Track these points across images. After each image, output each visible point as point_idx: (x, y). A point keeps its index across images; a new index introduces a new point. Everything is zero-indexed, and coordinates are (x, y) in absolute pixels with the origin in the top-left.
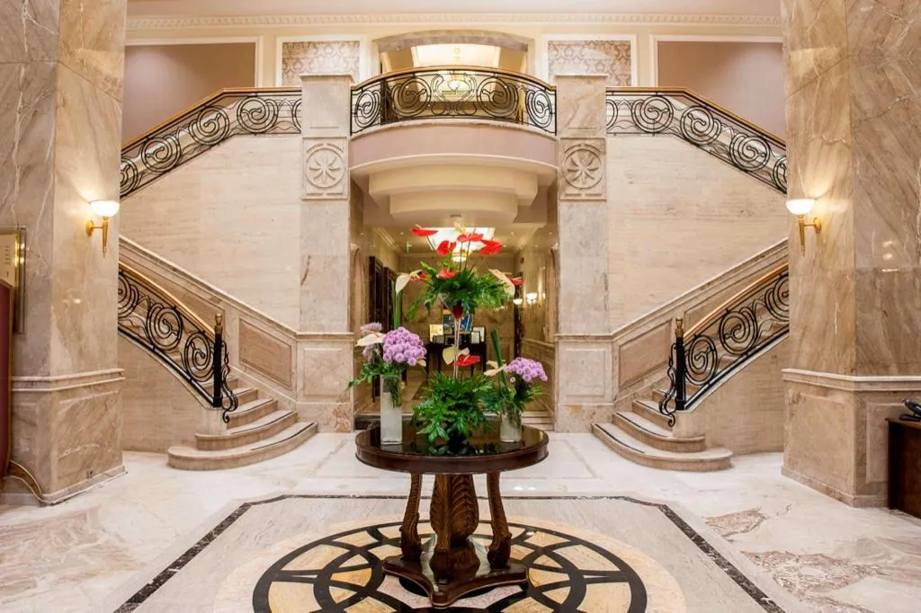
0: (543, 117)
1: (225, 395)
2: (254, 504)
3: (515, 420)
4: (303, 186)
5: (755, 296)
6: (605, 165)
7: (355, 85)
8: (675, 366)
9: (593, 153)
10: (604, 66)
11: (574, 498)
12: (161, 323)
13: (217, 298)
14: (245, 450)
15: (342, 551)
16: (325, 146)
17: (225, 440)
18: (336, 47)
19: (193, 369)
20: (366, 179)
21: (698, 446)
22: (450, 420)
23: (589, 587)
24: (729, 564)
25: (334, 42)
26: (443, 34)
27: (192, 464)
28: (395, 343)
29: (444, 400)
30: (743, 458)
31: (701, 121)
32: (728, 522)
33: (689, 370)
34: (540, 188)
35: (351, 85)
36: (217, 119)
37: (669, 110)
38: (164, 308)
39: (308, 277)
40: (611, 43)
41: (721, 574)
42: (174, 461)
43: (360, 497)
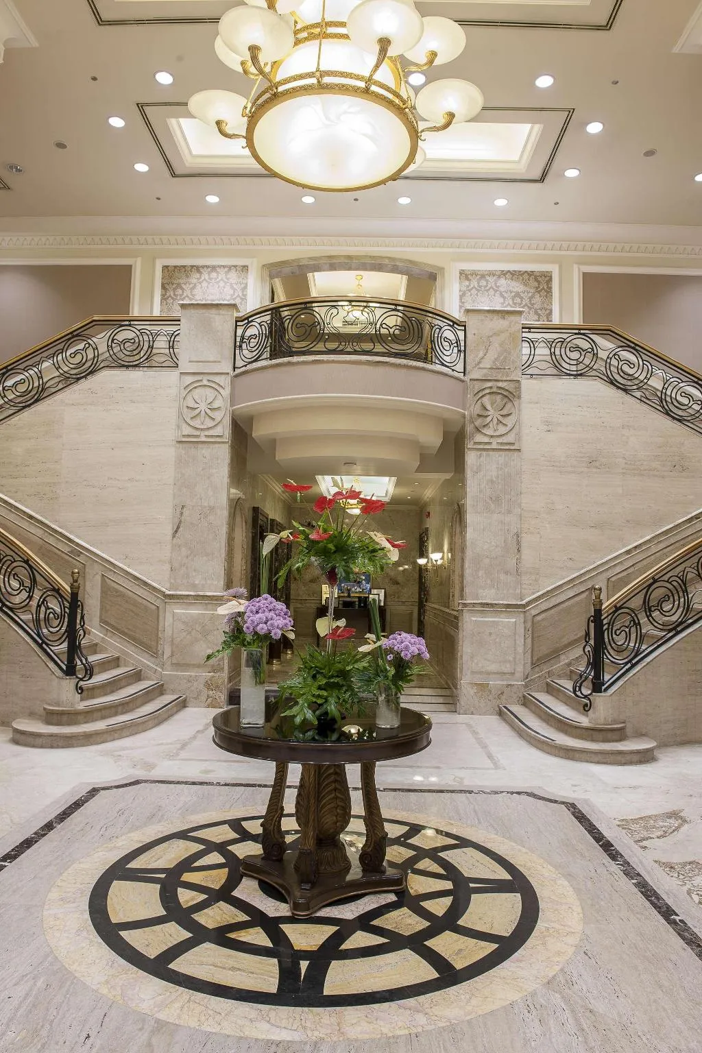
0: (450, 355)
1: (79, 663)
2: (104, 789)
3: (393, 701)
4: (178, 427)
5: (688, 564)
6: (519, 410)
7: (241, 314)
8: (592, 642)
9: (506, 396)
10: (522, 298)
11: (470, 792)
12: (12, 577)
13: (78, 550)
14: (100, 725)
15: (198, 847)
16: (205, 382)
17: (78, 713)
18: (222, 271)
19: (45, 631)
20: (250, 420)
21: (616, 735)
22: (319, 701)
23: (473, 896)
24: (639, 875)
25: (220, 267)
26: (342, 260)
27: (39, 741)
28: (257, 612)
29: (314, 677)
30: (670, 749)
31: (629, 363)
32: (642, 826)
33: (609, 647)
34: (446, 435)
35: (236, 314)
36: (85, 349)
37: (593, 349)
38: (15, 561)
39: (181, 529)
40: (531, 274)
41: (628, 885)
42: (18, 736)
43: (226, 785)
